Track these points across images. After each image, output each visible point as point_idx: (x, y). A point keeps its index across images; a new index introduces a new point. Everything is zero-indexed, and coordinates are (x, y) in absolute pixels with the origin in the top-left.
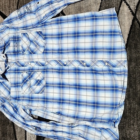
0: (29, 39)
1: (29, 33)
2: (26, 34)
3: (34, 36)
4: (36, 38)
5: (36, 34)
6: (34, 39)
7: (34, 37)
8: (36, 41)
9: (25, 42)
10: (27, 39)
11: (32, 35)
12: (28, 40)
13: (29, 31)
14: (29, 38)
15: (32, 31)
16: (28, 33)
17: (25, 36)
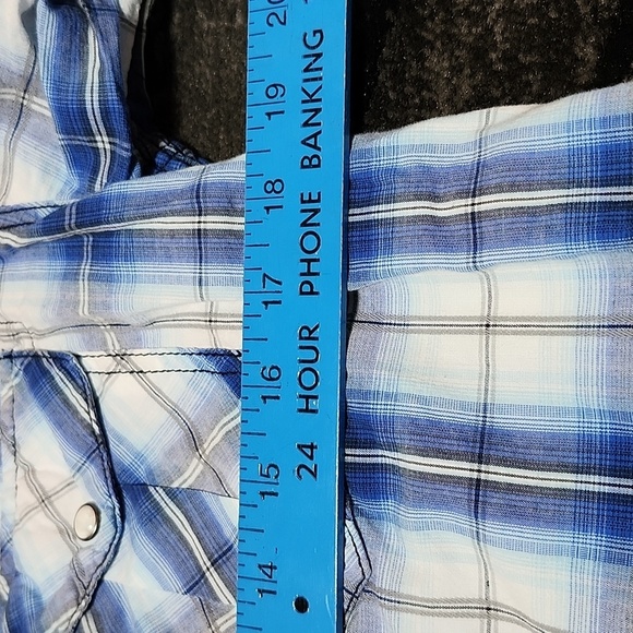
0: (98, 444)
1: (108, 364)
2: (55, 372)
3: (175, 412)
4: (208, 446)
5: (214, 385)
6: (171, 453)
7: (175, 434)
8: (203, 510)
9: (45, 500)
10: (77, 458)
11: (156, 393)
12: (92, 471)
13: (111, 337)
14: (103, 440)
15: (149, 333)
16: (88, 363)
17: (45, 403)
